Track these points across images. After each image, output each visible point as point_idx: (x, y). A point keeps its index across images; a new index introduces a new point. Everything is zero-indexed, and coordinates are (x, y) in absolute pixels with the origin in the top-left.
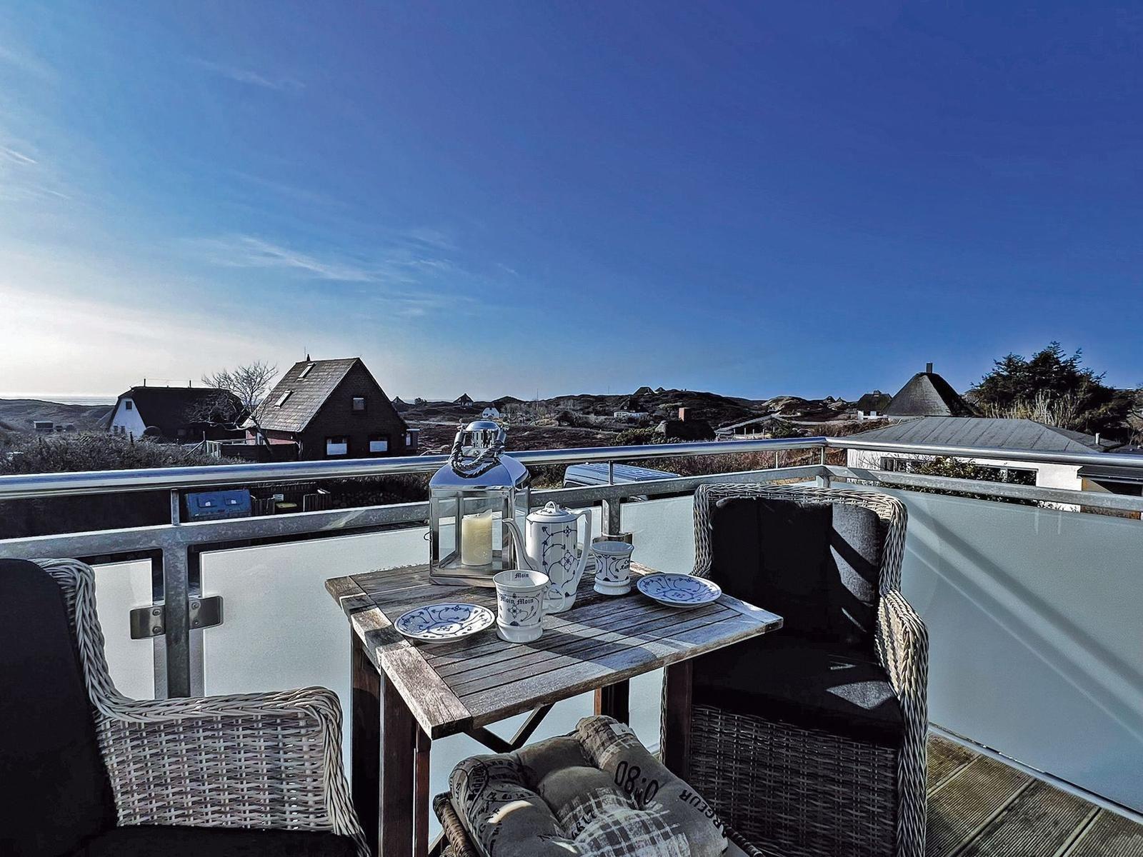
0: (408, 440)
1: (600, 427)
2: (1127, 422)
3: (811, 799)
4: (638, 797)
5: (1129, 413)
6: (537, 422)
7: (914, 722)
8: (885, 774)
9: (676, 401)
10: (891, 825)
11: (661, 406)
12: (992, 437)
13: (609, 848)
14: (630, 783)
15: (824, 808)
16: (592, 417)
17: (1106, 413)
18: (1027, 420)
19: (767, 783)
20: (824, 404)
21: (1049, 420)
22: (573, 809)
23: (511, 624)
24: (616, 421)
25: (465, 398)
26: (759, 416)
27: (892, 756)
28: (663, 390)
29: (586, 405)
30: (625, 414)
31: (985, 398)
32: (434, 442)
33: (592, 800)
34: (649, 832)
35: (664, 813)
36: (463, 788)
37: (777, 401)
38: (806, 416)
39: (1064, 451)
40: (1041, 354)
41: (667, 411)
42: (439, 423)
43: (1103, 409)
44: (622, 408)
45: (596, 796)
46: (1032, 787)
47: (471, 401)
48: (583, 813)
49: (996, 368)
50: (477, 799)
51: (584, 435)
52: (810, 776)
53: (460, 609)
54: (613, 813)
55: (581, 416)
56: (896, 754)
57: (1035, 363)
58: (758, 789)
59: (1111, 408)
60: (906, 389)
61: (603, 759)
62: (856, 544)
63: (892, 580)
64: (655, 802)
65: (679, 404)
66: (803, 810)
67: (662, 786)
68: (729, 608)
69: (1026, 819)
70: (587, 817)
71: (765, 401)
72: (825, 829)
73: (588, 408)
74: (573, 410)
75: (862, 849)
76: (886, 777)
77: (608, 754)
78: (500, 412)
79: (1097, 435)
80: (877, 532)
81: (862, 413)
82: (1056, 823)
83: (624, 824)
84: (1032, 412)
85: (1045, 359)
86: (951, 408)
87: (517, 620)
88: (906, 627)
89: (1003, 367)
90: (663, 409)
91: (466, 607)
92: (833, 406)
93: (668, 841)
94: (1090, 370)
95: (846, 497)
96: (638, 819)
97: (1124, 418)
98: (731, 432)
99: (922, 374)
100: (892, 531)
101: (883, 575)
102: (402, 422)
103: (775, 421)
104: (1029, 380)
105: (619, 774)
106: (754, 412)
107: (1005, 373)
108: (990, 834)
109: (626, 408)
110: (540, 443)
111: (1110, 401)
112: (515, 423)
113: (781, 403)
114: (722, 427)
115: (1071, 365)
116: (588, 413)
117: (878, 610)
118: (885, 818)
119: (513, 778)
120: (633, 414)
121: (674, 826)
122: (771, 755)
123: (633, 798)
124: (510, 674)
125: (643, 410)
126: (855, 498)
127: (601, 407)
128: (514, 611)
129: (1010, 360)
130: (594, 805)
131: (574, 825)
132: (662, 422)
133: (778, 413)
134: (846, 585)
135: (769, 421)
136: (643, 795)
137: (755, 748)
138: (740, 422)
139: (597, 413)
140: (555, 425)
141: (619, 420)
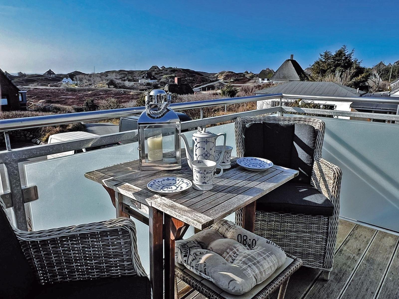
0: (20, 97)
1: (132, 88)
2: (367, 82)
3: (296, 240)
4: (249, 245)
5: (369, 79)
6: (95, 86)
7: (335, 206)
8: (324, 226)
9: (172, 74)
10: (325, 244)
11: (164, 76)
12: (318, 91)
13: (250, 263)
14: (245, 242)
15: (300, 242)
16: (127, 83)
17: (361, 79)
18: (331, 82)
19: (279, 237)
20: (244, 75)
21: (340, 82)
22: (228, 253)
23: (203, 183)
24: (141, 85)
25: (50, 72)
26: (213, 81)
27: (327, 220)
28: (164, 67)
29: (123, 76)
30: (144, 81)
31: (315, 72)
32: (34, 98)
33: (235, 249)
34: (262, 256)
35: (263, 249)
36: (179, 253)
37: (222, 73)
38: (237, 81)
39: (346, 96)
40: (339, 51)
41: (167, 79)
42: (36, 87)
43: (360, 76)
44: (143, 78)
45: (235, 248)
46: (356, 227)
47: (54, 74)
48: (233, 254)
49: (320, 58)
50: (189, 256)
51: (123, 93)
52: (296, 232)
53: (170, 179)
54: (245, 252)
55: (121, 82)
56: (328, 219)
57: (336, 55)
58: (275, 240)
59: (363, 77)
60: (281, 68)
61: (229, 235)
62: (306, 140)
63: (319, 154)
64: (257, 246)
65: (173, 75)
66: (292, 244)
67: (257, 241)
68: (277, 169)
69: (356, 238)
70: (235, 255)
71: (217, 73)
72: (300, 250)
73: (124, 77)
74: (116, 79)
75: (313, 254)
76: (324, 227)
77: (231, 233)
78: (73, 80)
79: (358, 89)
80: (314, 134)
81: (261, 80)
82: (365, 237)
83: (252, 255)
84: (334, 79)
85: (340, 53)
86: (301, 77)
87: (206, 181)
88: (335, 171)
89: (323, 57)
90: (165, 78)
91: (172, 179)
92: (248, 76)
93: (269, 258)
94: (357, 59)
95: (299, 120)
96: (256, 252)
97: (366, 80)
98: (200, 90)
99: (289, 60)
100: (319, 134)
101: (315, 152)
102: (15, 87)
103: (221, 84)
104: (333, 63)
105: (239, 239)
106: (211, 79)
107: (324, 60)
108: (345, 244)
109: (145, 77)
110: (98, 98)
111: (363, 73)
112: (83, 86)
113: (224, 75)
114: (196, 87)
115: (350, 56)
116: (125, 80)
117: (313, 167)
118: (322, 242)
119: (198, 247)
120: (149, 81)
121: (269, 253)
122: (281, 226)
123: (247, 246)
124: (214, 202)
125: (155, 78)
126: (303, 121)
127: (131, 77)
128: (205, 177)
129: (326, 53)
130: (236, 251)
131: (231, 259)
132: (166, 85)
133: (222, 80)
134: (300, 158)
135: (218, 84)
136: (251, 245)
137: (274, 225)
138: (204, 84)
139: (129, 80)
140: (106, 87)
141: (141, 84)
